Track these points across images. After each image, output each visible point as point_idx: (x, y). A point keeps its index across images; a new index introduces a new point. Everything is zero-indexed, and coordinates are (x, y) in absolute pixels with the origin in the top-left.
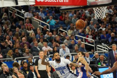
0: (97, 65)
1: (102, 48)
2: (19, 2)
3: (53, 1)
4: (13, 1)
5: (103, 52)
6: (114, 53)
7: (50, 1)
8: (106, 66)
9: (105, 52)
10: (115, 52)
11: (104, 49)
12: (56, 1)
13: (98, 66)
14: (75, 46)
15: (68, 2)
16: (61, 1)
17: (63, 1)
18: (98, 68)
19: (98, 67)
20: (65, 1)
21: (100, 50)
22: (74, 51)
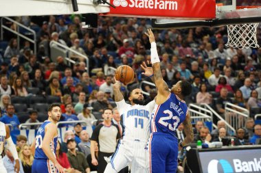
1: (197, 110)
2: (79, 7)
3: (146, 7)
4: (67, 4)
5: (201, 119)
7: (140, 7)
9: (205, 119)
11: (203, 112)
12: (152, 7)
15: (176, 9)
16: (163, 8)
17: (166, 8)
20: (170, 8)
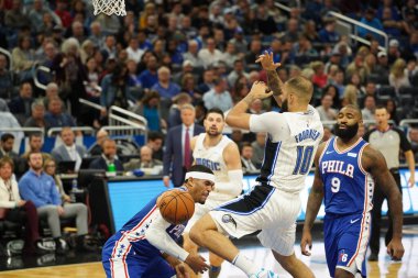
0: (104, 173)
6: (184, 133)
8: (134, 177)
10: (188, 130)
13: (108, 174)
14: (33, 105)
18: (105, 182)
19: (106, 178)
21: (121, 123)
22: (29, 120)
